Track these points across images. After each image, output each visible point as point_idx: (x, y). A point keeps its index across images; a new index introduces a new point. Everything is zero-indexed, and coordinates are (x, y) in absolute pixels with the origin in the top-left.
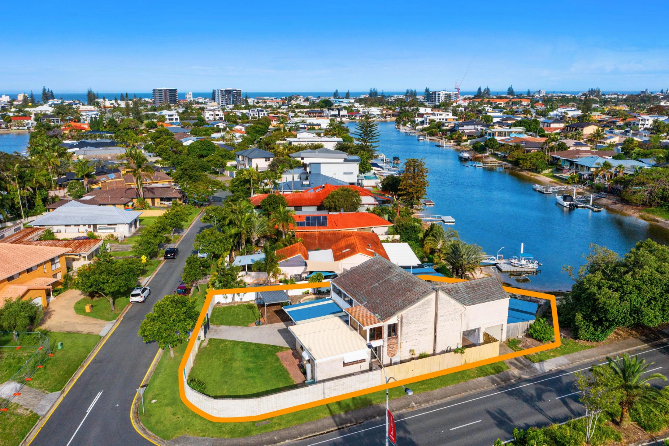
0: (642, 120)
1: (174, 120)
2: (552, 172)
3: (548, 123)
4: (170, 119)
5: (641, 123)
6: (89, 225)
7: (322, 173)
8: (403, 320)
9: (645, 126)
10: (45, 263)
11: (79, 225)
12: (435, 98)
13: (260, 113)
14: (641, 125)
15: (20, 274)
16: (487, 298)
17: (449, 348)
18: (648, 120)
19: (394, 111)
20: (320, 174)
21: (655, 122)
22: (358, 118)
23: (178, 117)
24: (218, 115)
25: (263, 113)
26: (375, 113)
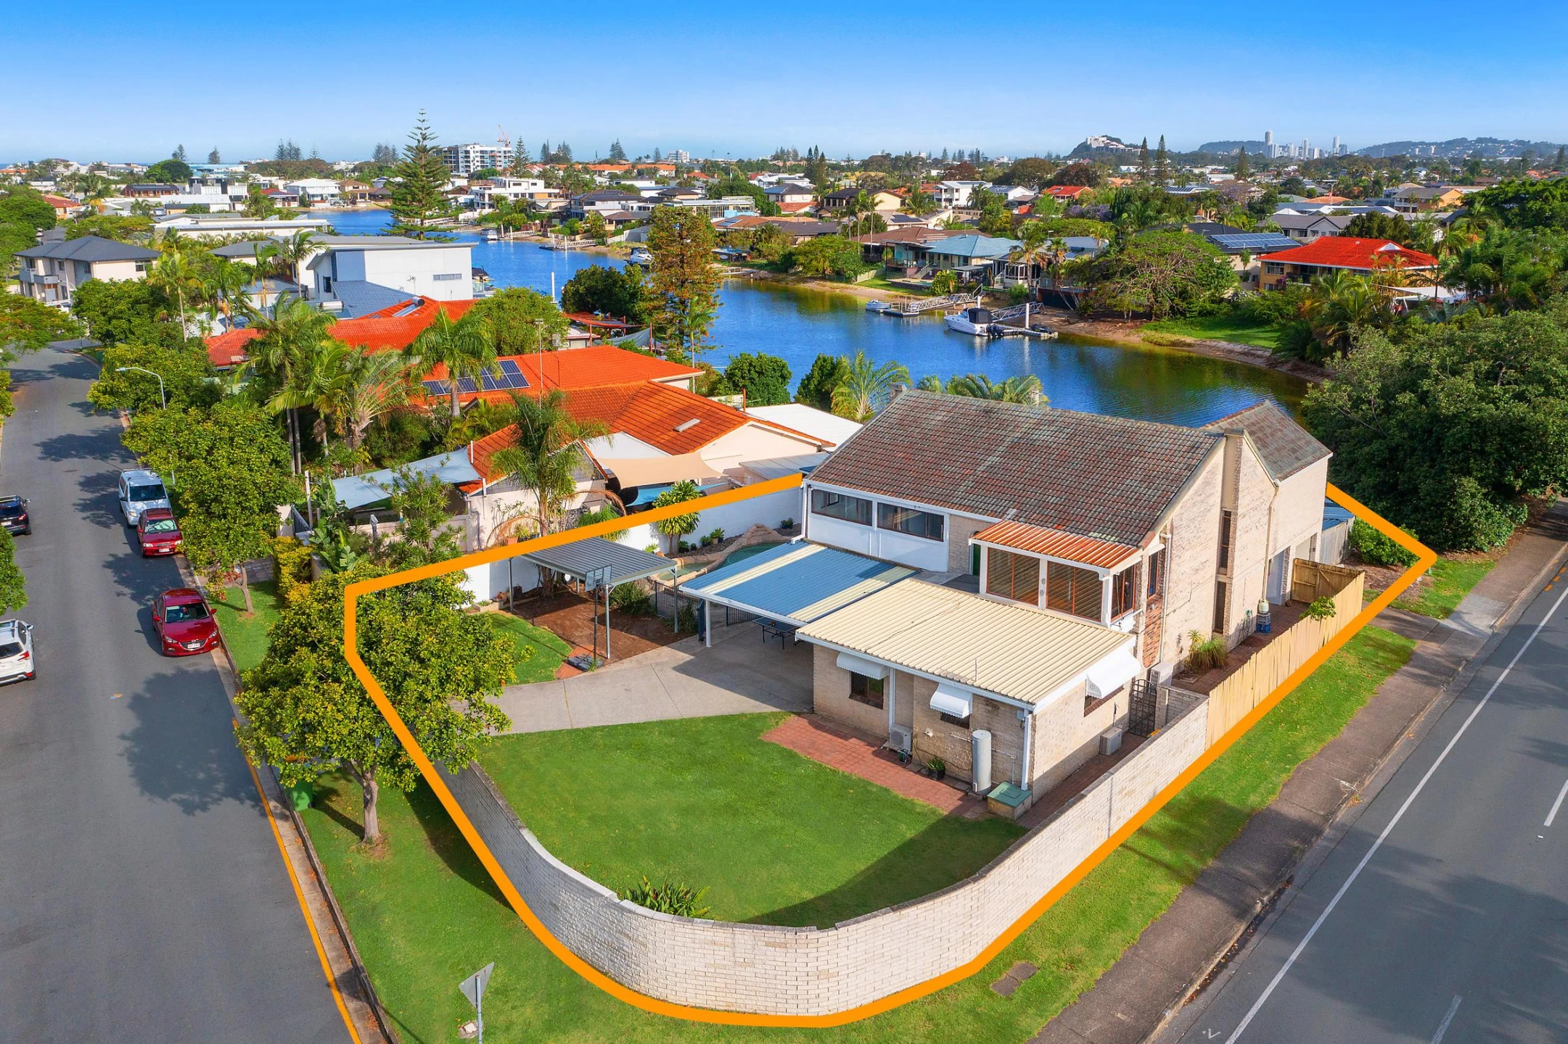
0: (946, 191)
2: (876, 277)
3: (777, 195)
5: (944, 196)
7: (369, 279)
8: (1174, 539)
9: (954, 203)
12: (457, 162)
14: (946, 200)
18: (957, 190)
19: (372, 185)
20: (363, 282)
21: (975, 192)
26: (326, 192)
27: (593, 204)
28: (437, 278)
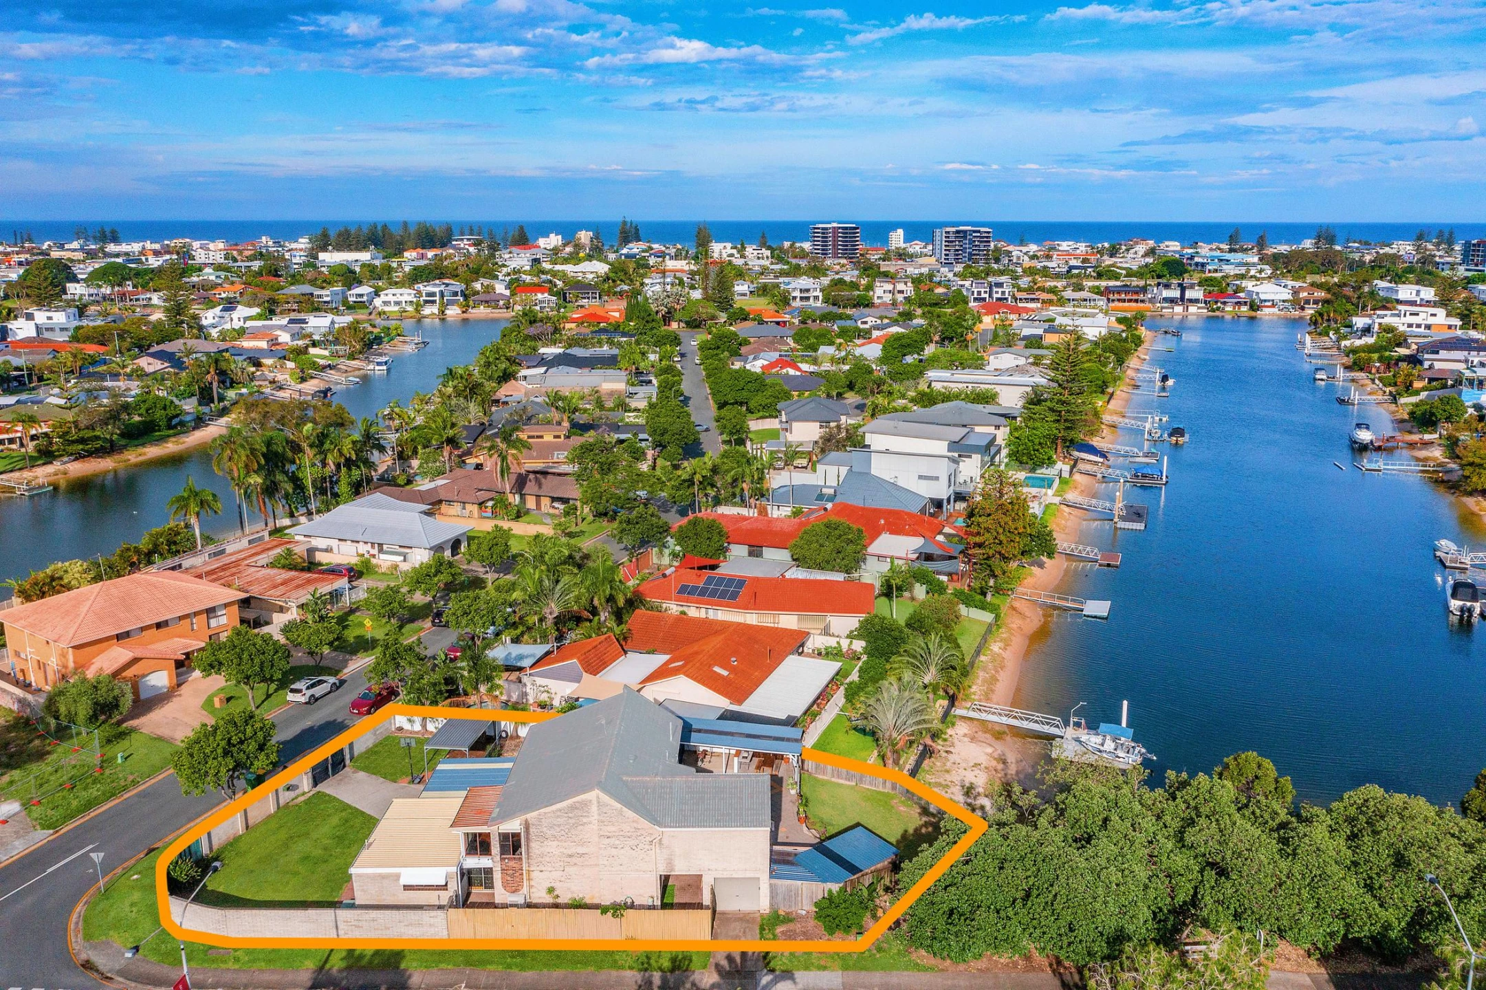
1: (812, 299)
4: (802, 298)
6: (373, 544)
7: (873, 472)
8: (531, 830)
10: (196, 614)
11: (358, 542)
13: (995, 289)
15: (142, 629)
16: (718, 821)
17: (629, 901)
20: (869, 474)
22: (1229, 308)
23: (820, 295)
24: (901, 292)
25: (1000, 290)
26: (1277, 297)
27: (1437, 353)
28: (920, 477)
